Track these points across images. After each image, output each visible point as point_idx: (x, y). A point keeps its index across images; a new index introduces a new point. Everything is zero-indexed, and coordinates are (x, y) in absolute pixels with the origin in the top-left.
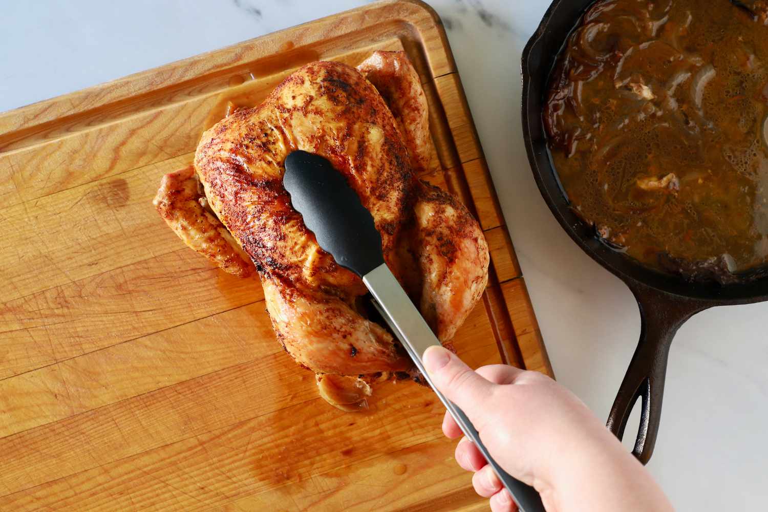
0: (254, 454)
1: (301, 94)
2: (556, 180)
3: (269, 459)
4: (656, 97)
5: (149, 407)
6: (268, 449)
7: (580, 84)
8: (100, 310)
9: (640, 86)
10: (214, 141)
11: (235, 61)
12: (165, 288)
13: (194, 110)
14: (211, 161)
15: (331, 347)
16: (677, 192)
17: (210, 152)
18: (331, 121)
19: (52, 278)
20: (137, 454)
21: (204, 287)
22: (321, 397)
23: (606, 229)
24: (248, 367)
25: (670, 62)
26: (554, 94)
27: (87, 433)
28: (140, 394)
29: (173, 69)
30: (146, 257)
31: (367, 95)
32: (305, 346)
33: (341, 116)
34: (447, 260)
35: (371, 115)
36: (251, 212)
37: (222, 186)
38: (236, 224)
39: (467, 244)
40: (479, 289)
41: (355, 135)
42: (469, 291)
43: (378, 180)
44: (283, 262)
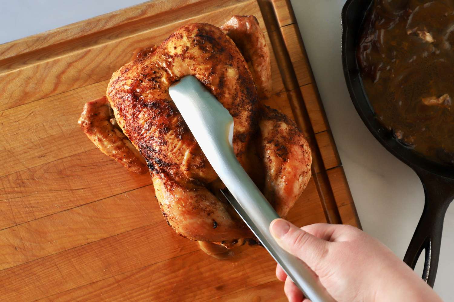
0: (154, 289)
1: (180, 45)
2: (365, 98)
3: (165, 292)
4: (436, 40)
5: (81, 256)
6: (164, 286)
7: (383, 31)
8: (46, 188)
9: (425, 33)
10: (120, 79)
11: (141, 15)
12: (92, 173)
13: (113, 50)
14: (118, 92)
15: (199, 221)
16: (450, 107)
17: (117, 86)
18: (201, 64)
19: (13, 166)
20: (72, 289)
21: (120, 172)
22: (201, 250)
23: (400, 133)
24: (150, 229)
25: (445, 16)
26: (364, 39)
27: (37, 274)
28: (74, 247)
29: (98, 21)
30: (79, 152)
31: (227, 45)
32: (181, 221)
33: (208, 60)
34: (282, 160)
35: (229, 59)
36: (144, 127)
37: (124, 109)
38: (134, 136)
39: (296, 149)
40: (304, 181)
41: (217, 73)
42: (297, 182)
43: (233, 104)
44: (166, 161)
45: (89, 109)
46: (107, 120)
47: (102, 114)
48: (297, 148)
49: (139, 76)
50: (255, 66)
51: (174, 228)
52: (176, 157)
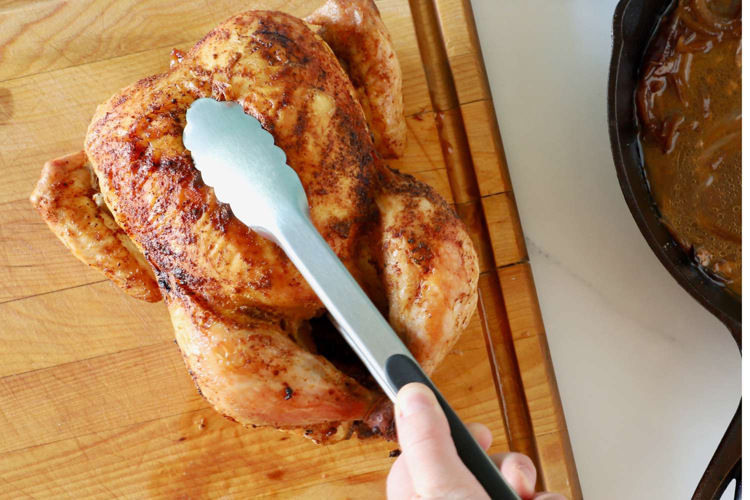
0: (151, 468)
1: (225, 51)
3: (170, 476)
5: (16, 394)
6: (169, 463)
10: (110, 116)
14: (105, 142)
15: (258, 387)
17: (104, 131)
18: (264, 84)
24: (152, 352)
26: (654, 68)
31: (315, 52)
32: (223, 386)
33: (278, 78)
34: (421, 270)
35: (318, 78)
36: (154, 208)
37: (117, 174)
38: (135, 225)
39: (447, 249)
40: (464, 313)
41: (294, 103)
42: (451, 312)
43: (322, 164)
44: (195, 274)
45: (53, 174)
46: (86, 195)
47: (78, 185)
48: (451, 248)
49: (145, 109)
50: (372, 96)
51: (210, 401)
52: (214, 267)
